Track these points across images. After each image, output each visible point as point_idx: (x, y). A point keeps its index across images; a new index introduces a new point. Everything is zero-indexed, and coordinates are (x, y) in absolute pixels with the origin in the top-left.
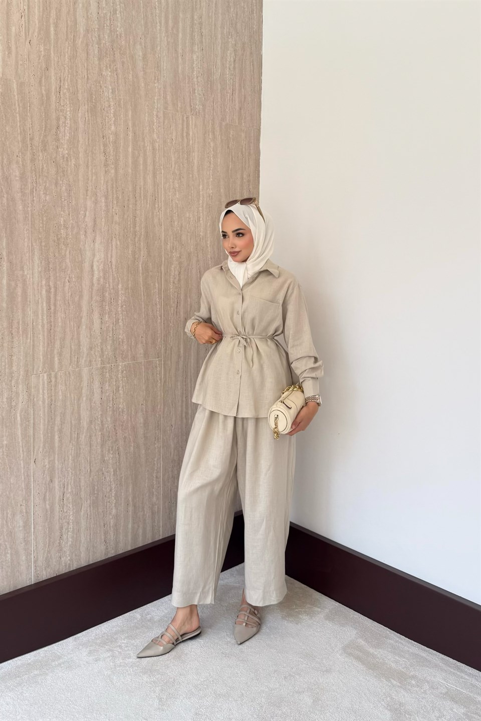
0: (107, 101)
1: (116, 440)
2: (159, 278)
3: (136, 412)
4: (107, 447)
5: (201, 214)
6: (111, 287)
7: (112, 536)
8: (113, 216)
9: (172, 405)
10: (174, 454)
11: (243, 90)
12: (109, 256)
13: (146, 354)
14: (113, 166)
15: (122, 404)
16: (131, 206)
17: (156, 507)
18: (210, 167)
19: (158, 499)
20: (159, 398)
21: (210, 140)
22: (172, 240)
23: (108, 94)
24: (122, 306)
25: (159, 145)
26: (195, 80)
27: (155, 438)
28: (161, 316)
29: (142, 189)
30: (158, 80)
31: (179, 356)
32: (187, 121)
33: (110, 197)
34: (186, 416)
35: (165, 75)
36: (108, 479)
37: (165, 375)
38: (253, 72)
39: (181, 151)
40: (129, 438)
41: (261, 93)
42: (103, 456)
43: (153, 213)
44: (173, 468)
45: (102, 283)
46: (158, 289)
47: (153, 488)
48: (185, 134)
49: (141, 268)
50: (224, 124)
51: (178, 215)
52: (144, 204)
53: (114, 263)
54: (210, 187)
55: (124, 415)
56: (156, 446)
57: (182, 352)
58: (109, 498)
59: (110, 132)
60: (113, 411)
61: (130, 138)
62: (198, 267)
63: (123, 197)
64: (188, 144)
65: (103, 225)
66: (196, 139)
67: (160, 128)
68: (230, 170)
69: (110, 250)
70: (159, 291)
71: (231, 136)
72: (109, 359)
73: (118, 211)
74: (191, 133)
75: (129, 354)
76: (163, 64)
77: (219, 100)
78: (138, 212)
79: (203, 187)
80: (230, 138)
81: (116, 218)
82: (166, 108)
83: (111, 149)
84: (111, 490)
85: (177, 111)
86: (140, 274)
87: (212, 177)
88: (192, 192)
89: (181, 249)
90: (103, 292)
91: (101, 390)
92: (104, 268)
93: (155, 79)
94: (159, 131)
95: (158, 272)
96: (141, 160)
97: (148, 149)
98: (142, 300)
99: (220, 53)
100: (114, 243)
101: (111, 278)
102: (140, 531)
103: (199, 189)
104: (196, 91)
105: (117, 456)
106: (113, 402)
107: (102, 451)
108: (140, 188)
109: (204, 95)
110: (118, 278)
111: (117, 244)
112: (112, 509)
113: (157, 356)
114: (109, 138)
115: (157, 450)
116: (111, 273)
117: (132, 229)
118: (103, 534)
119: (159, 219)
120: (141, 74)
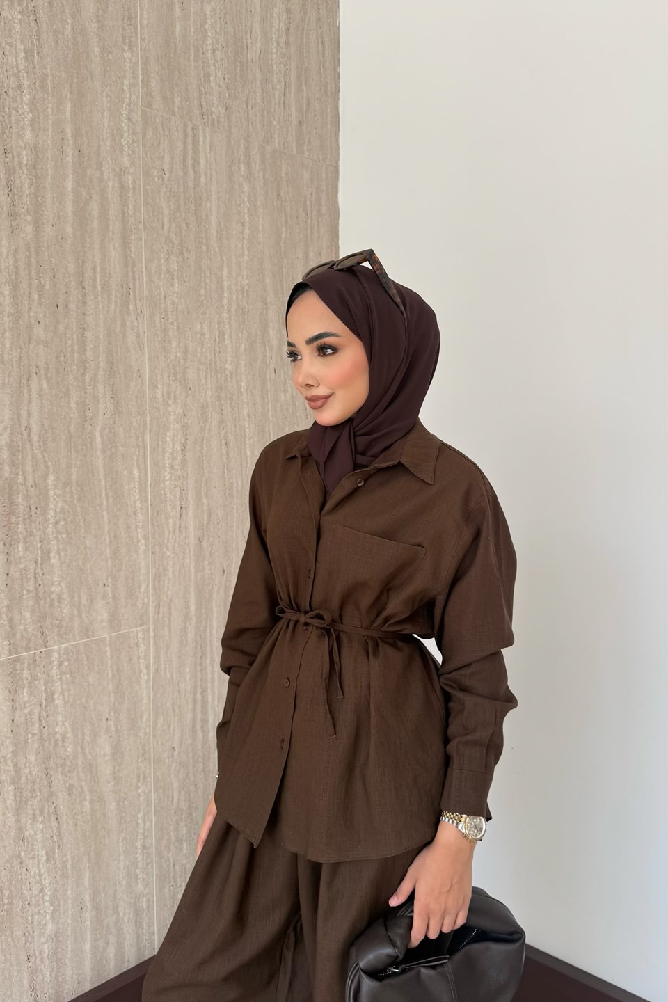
0: (14, 75)
1: (51, 794)
2: (141, 460)
3: (95, 736)
4: (30, 812)
5: (227, 326)
6: (30, 482)
7: (46, 974)
8: (30, 327)
9: (174, 711)
10: (179, 800)
11: (304, 87)
12: (24, 413)
13: (114, 620)
14: (29, 218)
15: (63, 724)
16: (72, 306)
17: (144, 899)
18: (242, 233)
19: (147, 885)
20: (145, 701)
21: (241, 179)
22: (166, 379)
23: (16, 59)
24: (56, 523)
25: (134, 182)
26: (209, 55)
27: (138, 777)
28: (146, 538)
29: (98, 270)
30: (130, 45)
31: (187, 617)
32: (194, 135)
33: (24, 285)
34: (202, 727)
35: (146, 36)
36: (33, 871)
37: (157, 657)
38: (324, 56)
39: (182, 196)
40: (82, 787)
41: (338, 99)
42: (20, 829)
43: (123, 324)
44: (177, 823)
45: (7, 475)
46: (139, 482)
47: (136, 869)
48: (190, 163)
49: (98, 440)
50: (269, 149)
51: (178, 327)
52: (102, 302)
53: (35, 428)
54: (244, 273)
55: (67, 745)
56: (140, 791)
57: (193, 608)
58: (37, 905)
59: (21, 144)
60: (42, 740)
61: (69, 159)
62: (223, 433)
63: (55, 285)
64: (197, 184)
65: (8, 345)
66: (214, 174)
67: (135, 145)
68: (282, 241)
69: (26, 402)
70: (140, 485)
71: (283, 175)
72: (29, 640)
73: (41, 315)
74: (202, 162)
75: (76, 625)
76: (141, 17)
77: (259, 100)
78: (90, 319)
79: (230, 273)
80: (281, 177)
81: (39, 332)
82: (149, 105)
83: (23, 180)
84: (41, 891)
85: (174, 114)
86: (99, 453)
87: (247, 252)
88: (208, 281)
89: (186, 397)
90: (9, 498)
91: (11, 704)
92: (12, 441)
93: (124, 43)
94: (133, 151)
95: (138, 446)
96: (95, 208)
97: (110, 186)
98: (105, 506)
99: (258, 9)
100: (34, 386)
101: (30, 463)
102: (111, 951)
103: (222, 276)
104: (212, 78)
105: (54, 823)
106: (40, 725)
107: (18, 821)
108: (94, 269)
109: (228, 88)
110: (46, 462)
111: (41, 389)
112: (45, 925)
113: (139, 622)
114: (19, 155)
115: (142, 798)
116: (29, 452)
117: (76, 355)
118: (25, 975)
119: (138, 336)
120: (92, 27)
